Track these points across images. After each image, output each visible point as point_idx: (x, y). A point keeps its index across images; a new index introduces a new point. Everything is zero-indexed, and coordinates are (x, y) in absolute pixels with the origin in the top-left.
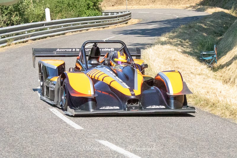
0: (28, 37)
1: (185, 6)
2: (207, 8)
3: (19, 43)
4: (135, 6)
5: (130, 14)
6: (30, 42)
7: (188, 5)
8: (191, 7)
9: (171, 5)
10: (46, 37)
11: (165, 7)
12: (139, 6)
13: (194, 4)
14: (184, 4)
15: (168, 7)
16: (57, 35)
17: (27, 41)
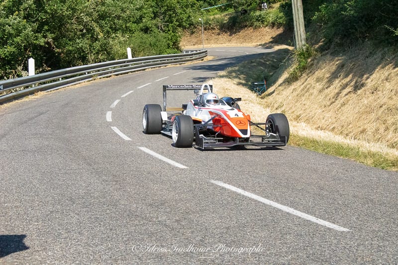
0: (111, 72)
1: (255, 44)
2: (274, 45)
3: (104, 78)
4: (213, 45)
5: (206, 51)
6: (113, 77)
7: (258, 44)
8: (260, 45)
9: (245, 44)
10: (127, 73)
11: (239, 45)
12: (217, 45)
13: (263, 43)
14: (256, 42)
15: (242, 45)
16: (137, 71)
17: (110, 76)
